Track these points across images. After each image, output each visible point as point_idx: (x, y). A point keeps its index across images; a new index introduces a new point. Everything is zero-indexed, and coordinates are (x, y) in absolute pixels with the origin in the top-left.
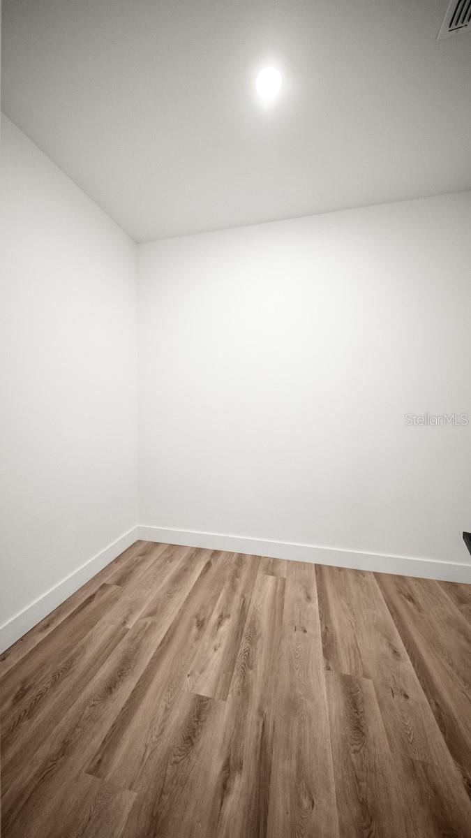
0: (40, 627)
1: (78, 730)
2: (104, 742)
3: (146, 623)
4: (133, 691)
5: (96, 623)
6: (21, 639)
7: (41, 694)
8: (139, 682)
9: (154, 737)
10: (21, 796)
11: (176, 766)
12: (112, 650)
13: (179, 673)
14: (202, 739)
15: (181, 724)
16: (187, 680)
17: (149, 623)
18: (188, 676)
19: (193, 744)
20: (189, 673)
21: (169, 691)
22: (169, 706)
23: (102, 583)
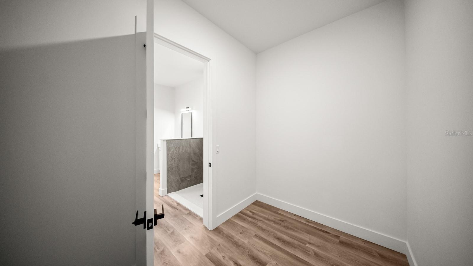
0: (308, 220)
1: (267, 232)
2: (262, 237)
3: (309, 252)
4: (275, 244)
5: (310, 234)
6: (302, 217)
7: (280, 224)
8: (278, 246)
9: (258, 248)
10: (257, 224)
11: (248, 252)
12: (295, 239)
13: (278, 259)
14: (251, 261)
15: (259, 256)
16: (275, 262)
17: (310, 253)
18: (277, 263)
19: (251, 258)
20: (278, 264)
21: (272, 255)
22: (266, 254)
23: (340, 236)
